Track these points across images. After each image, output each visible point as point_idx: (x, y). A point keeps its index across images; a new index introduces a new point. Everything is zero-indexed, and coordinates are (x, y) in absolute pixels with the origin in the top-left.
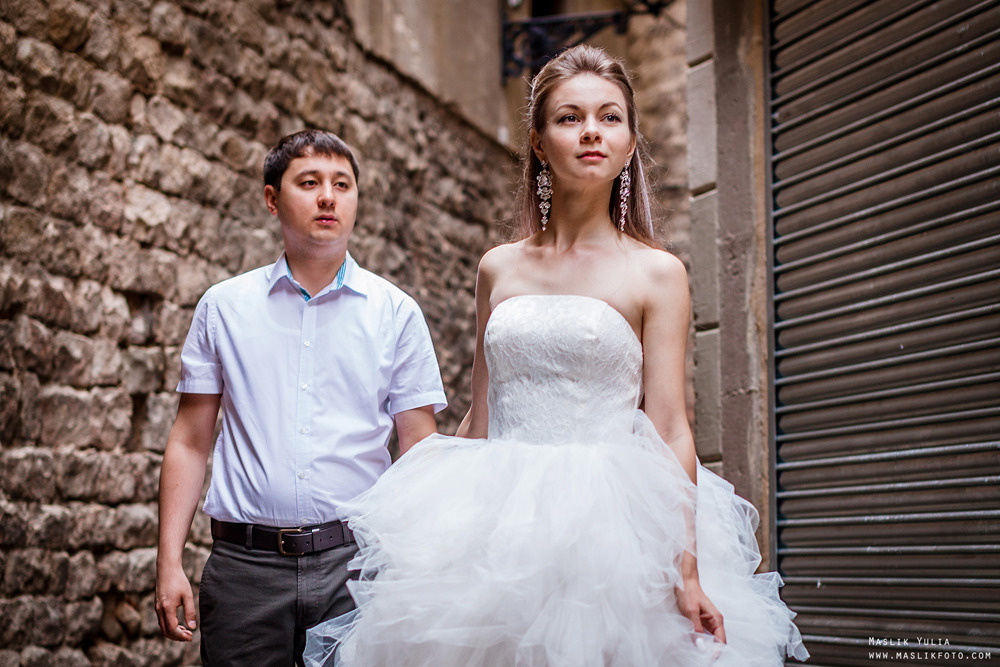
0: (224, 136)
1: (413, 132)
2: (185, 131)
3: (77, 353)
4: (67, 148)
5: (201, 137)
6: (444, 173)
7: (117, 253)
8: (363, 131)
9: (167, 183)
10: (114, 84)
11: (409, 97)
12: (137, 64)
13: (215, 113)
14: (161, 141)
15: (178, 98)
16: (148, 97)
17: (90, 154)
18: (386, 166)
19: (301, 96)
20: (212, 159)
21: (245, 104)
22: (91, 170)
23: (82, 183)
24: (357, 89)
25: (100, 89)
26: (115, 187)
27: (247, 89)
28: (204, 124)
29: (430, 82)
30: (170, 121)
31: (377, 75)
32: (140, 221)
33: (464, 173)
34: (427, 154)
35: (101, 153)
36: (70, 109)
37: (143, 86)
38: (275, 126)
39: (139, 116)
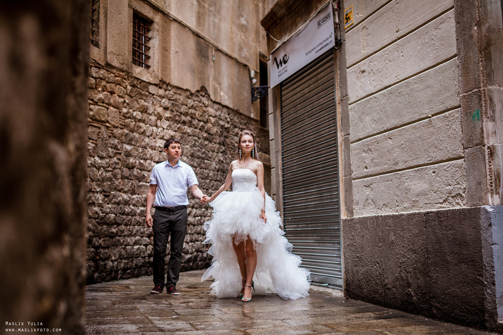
0: (178, 126)
1: (226, 118)
2: (170, 126)
3: (146, 175)
4: (144, 133)
5: (173, 127)
6: (236, 127)
7: (154, 154)
8: (213, 120)
9: (165, 138)
10: (153, 118)
11: (225, 110)
12: (158, 113)
13: (176, 121)
14: (164, 129)
15: (167, 119)
16: (161, 120)
17: (148, 134)
18: (219, 127)
19: (197, 114)
20: (175, 131)
21: (183, 118)
22: (148, 137)
23: (147, 140)
24: (211, 110)
25: (150, 120)
26: (154, 140)
27: (184, 115)
28: (173, 124)
29: (231, 106)
30: (166, 124)
31: (216, 106)
32: (159, 146)
33: (241, 126)
34: (230, 123)
35: (151, 133)
36: (144, 125)
37: (160, 117)
38: (191, 122)
39: (159, 124)
